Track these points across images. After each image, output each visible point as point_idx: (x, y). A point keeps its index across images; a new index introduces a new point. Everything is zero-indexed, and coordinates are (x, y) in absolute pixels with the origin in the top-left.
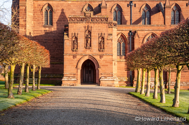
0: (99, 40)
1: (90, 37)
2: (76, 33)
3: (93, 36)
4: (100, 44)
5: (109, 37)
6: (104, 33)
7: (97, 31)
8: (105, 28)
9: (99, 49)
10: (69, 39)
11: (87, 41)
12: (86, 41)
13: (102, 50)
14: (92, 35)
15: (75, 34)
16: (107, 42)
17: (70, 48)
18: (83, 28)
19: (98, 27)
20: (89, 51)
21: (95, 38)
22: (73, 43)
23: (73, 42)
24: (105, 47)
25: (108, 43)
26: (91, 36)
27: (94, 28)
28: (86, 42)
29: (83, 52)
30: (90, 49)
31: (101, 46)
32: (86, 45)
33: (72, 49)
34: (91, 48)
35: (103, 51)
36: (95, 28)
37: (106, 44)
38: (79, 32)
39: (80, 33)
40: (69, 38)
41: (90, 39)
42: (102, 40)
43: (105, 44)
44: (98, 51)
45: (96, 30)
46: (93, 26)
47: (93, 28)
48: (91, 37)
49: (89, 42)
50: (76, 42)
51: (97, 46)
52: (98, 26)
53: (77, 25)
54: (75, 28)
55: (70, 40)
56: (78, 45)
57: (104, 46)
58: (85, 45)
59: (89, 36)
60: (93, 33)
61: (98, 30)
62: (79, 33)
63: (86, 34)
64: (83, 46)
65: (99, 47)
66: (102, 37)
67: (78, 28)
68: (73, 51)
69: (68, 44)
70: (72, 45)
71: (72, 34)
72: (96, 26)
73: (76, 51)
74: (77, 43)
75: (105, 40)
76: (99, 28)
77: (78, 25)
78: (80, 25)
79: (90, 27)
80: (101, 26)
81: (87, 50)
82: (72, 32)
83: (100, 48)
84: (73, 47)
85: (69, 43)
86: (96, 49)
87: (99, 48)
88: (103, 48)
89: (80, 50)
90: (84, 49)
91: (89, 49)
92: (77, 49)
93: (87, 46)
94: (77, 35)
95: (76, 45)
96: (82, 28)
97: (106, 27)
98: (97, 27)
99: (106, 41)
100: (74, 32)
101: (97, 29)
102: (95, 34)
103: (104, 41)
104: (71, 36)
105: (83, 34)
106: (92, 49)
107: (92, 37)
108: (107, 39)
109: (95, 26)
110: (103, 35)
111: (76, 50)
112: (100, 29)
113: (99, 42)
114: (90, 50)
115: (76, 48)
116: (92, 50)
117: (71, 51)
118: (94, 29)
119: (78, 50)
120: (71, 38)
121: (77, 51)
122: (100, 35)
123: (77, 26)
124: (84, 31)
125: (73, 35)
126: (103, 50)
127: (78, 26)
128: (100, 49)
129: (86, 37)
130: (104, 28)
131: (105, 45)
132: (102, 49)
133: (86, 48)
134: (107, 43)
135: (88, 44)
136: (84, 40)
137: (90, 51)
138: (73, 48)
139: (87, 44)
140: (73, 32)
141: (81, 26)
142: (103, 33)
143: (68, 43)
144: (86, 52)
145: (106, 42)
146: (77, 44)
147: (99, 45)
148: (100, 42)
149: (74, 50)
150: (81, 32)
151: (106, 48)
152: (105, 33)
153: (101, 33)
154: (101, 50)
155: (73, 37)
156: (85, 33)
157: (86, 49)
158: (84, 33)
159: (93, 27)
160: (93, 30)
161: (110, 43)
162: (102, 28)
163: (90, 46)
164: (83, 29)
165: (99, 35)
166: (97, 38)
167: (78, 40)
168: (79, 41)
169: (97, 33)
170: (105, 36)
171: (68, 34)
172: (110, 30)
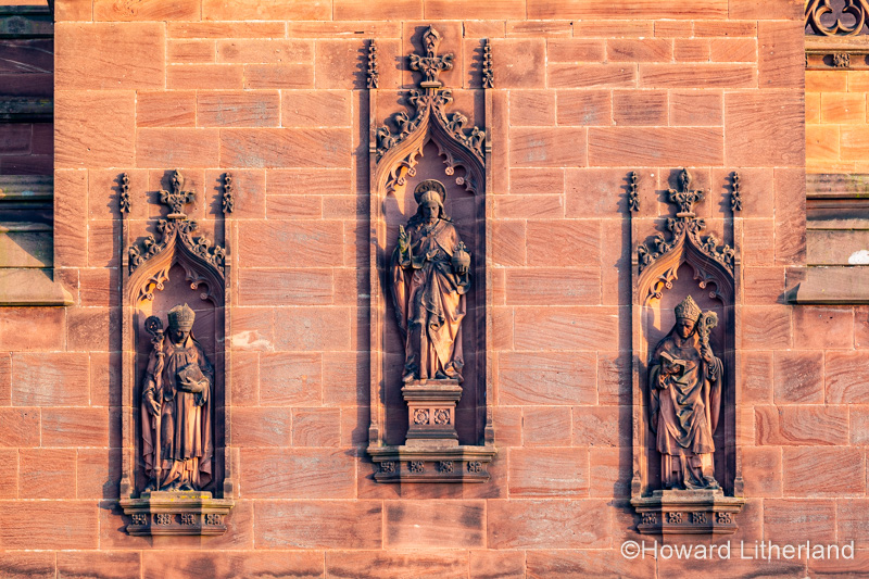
0: (638, 311)
1: (465, 258)
2: (202, 176)
3: (511, 231)
4: (650, 385)
5: (822, 249)
6: (726, 168)
7: (598, 138)
8: (744, 76)
9: (627, 486)
10: (66, 295)
11: (406, 332)
12: (378, 327)
13: (699, 495)
14: (492, 217)
15: (169, 194)
16: (794, 350)
17: (89, 460)
18: (320, 85)
19: (606, 63)
20: (437, 518)
21: (567, 276)
22: (143, 375)
23: (129, 353)
24: (746, 440)
25: (802, 373)
26: (474, 235)
27: (533, 77)
28: (378, 354)
29: (322, 535)
30: (455, 483)
31: (670, 429)
32: (378, 409)
33: (115, 489)
34: (492, 459)
35: (703, 524)
36: (548, 89)
37: (776, 383)
38: (259, 168)
39: (275, 184)
40: (70, 280)
41: (452, 302)
42: (693, 311)
43: (753, 395)
44: (613, 522)
45: (571, 113)
46: (521, 49)
47: (514, 80)
48: (478, 261)
49: (442, 346)
50: (194, 357)
51: (590, 436)
52: (604, 42)
53: (213, 33)
54: (179, 76)
55: (74, 324)
56: (231, 407)
57: (724, 426)
58: (366, 418)
59: (446, 240)
60: (522, 183)
61: (612, 125)
62: (252, 170)
63: (378, 195)
64: (329, 437)
65: (640, 449)
66: (693, 260)
67: (229, 77)
68: (146, 533)
69: (45, 391)
70: (128, 408)
71: (120, 205)
72: (570, 37)
73: (188, 524)
74: (215, 365)
75: (744, 306)
76: (626, 76)
77: (227, 31)
78: (276, 31)
79: (465, 64)
80: (661, 52)
81: (396, 514)
82: (113, 171)
83: (656, 457)
84: (129, 448)
85: (62, 363)
86: (571, 481)
87: (642, 464)
88: (706, 462)
89: (260, 508)
90: (352, 492)
91: (446, 477)
92: (215, 482)
93: (400, 427)
94: (205, 219)
95: (193, 416)
96: (299, 78)
97: (770, 57)
98: (593, 54)
99: (775, 328)
100: (149, 153)
101: (595, 102)
102: (563, 198)
103: (724, 338)
104: (98, 230)
105: (336, 207)
106: (506, 480)
107: (512, 257)
108: (793, 301)
109: (559, 53)
110: (714, 218)
111: (189, 497)
112: (651, 109)
113: (641, 349)
114: (468, 498)
115: (186, 469)
116: (507, 499)
117: (104, 521)
118: (530, 107)
119: (231, 499)
120: (102, 270)
121: (222, 531)
122: (647, 221)
123: (217, 43)
124: (336, 138)
125: (141, 217)
126: (718, 496)
127: (230, 52)
128: (658, 484)
129: (388, 261)
130: (718, 78)
131: (746, 412)
132: (701, 482)
133: (385, 469)
134: (787, 364)
135: (425, 385)
136: (352, 309)
137: (472, 518)
138: (129, 465)
139: (411, 385)
140: (132, 170)
141: (287, 37)
142: (710, 176)
143: (49, 374)
144: (394, 535)
145: (775, 352)
146: (203, 385)
147: (628, 398)
148: (656, 345)
149: (157, 499)
150: (282, 151)
151: (769, 464)
152: (742, 170)
153: (679, 180)
154: (668, 496)
155: (130, 248)
156: (365, 184)
157: (395, 481)
158: (342, 184)
159: (521, 64)
160: (509, 127)
161: (837, 360)
162: (692, 78)
163: (472, 423)
164: (335, 103)
165: (629, 206)
166: (590, 277)
167: (234, 307)
168: (243, 324)
169: (594, 178)
170: (741, 236)
171: (49, 200)
172: (853, 104)
